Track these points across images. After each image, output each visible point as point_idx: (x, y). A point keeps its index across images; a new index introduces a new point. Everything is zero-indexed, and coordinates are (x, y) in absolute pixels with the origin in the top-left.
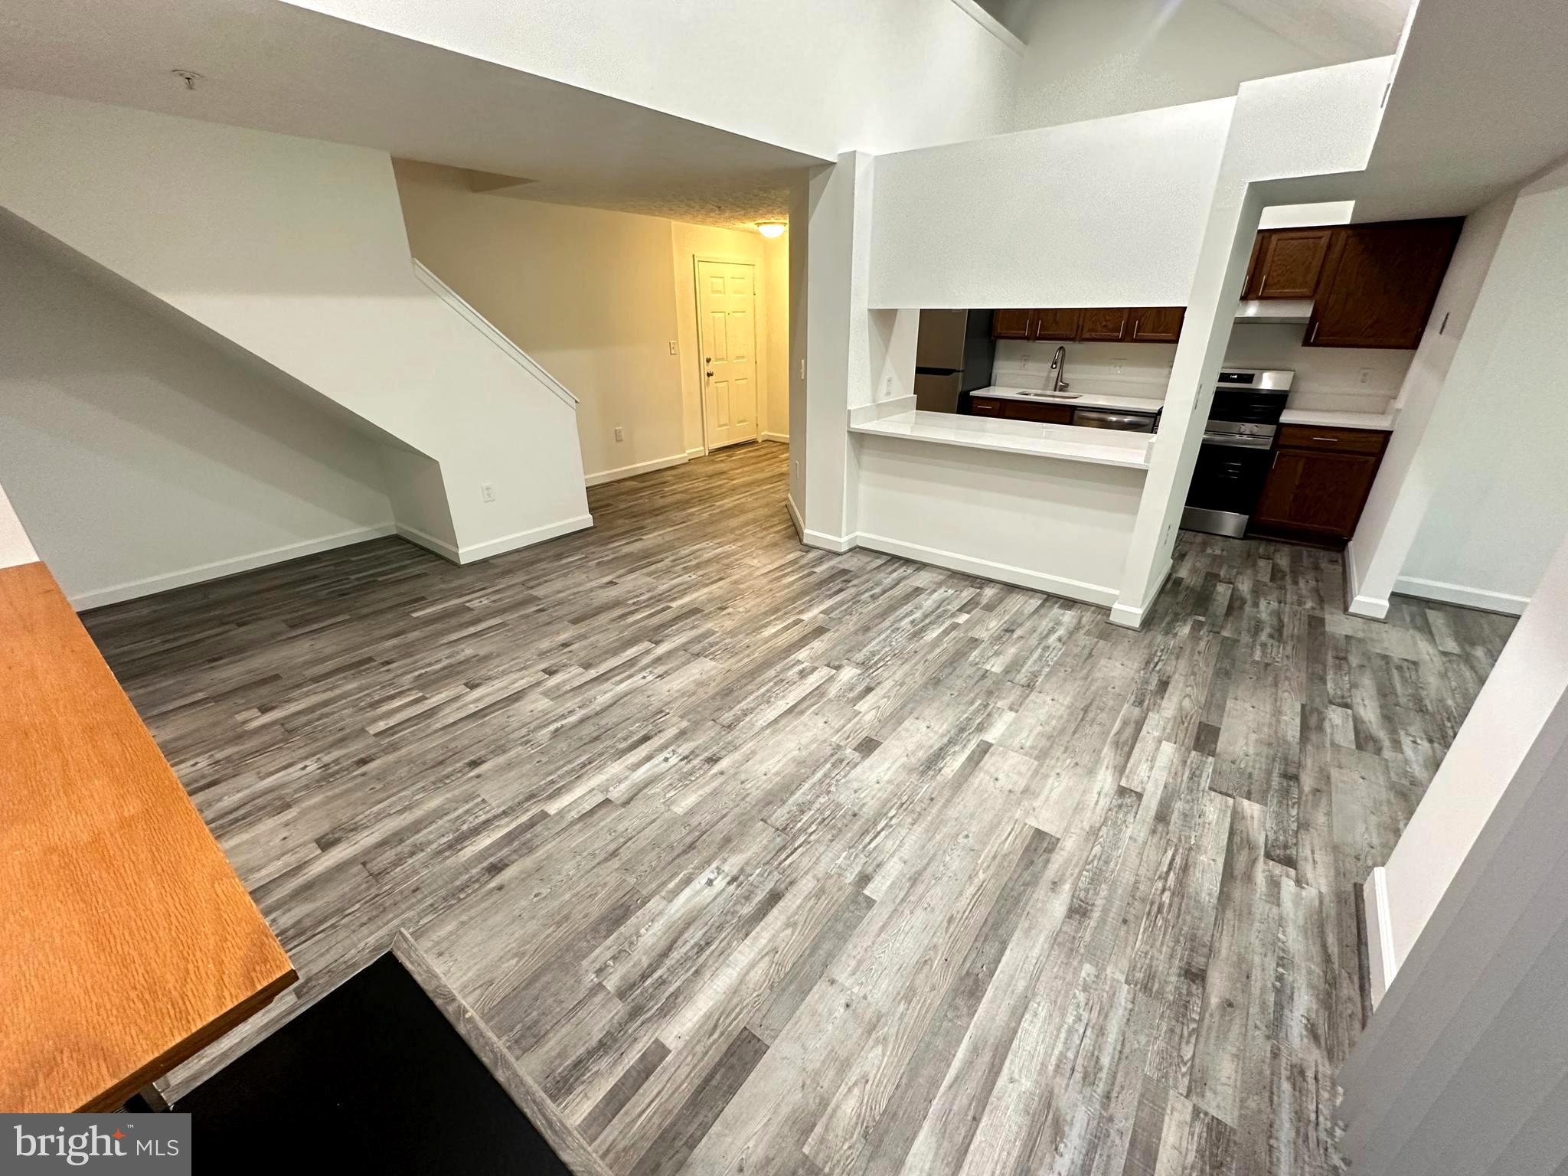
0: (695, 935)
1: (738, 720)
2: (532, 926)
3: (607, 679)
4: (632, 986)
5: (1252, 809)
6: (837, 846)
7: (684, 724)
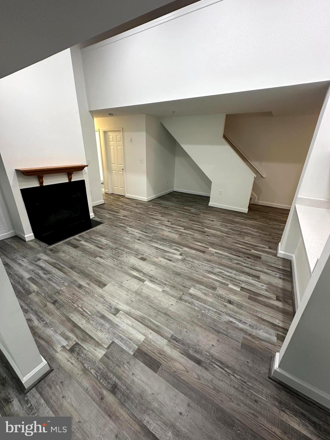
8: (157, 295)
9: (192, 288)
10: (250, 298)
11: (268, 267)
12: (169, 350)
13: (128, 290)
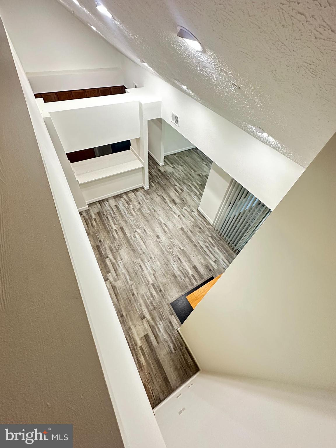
0: (181, 268)
1: (143, 251)
2: (172, 286)
4: (185, 276)
5: (185, 208)
6: (174, 249)
8: (162, 216)
9: (148, 212)
10: (131, 201)
11: (103, 207)
12: (168, 201)
13: (172, 222)
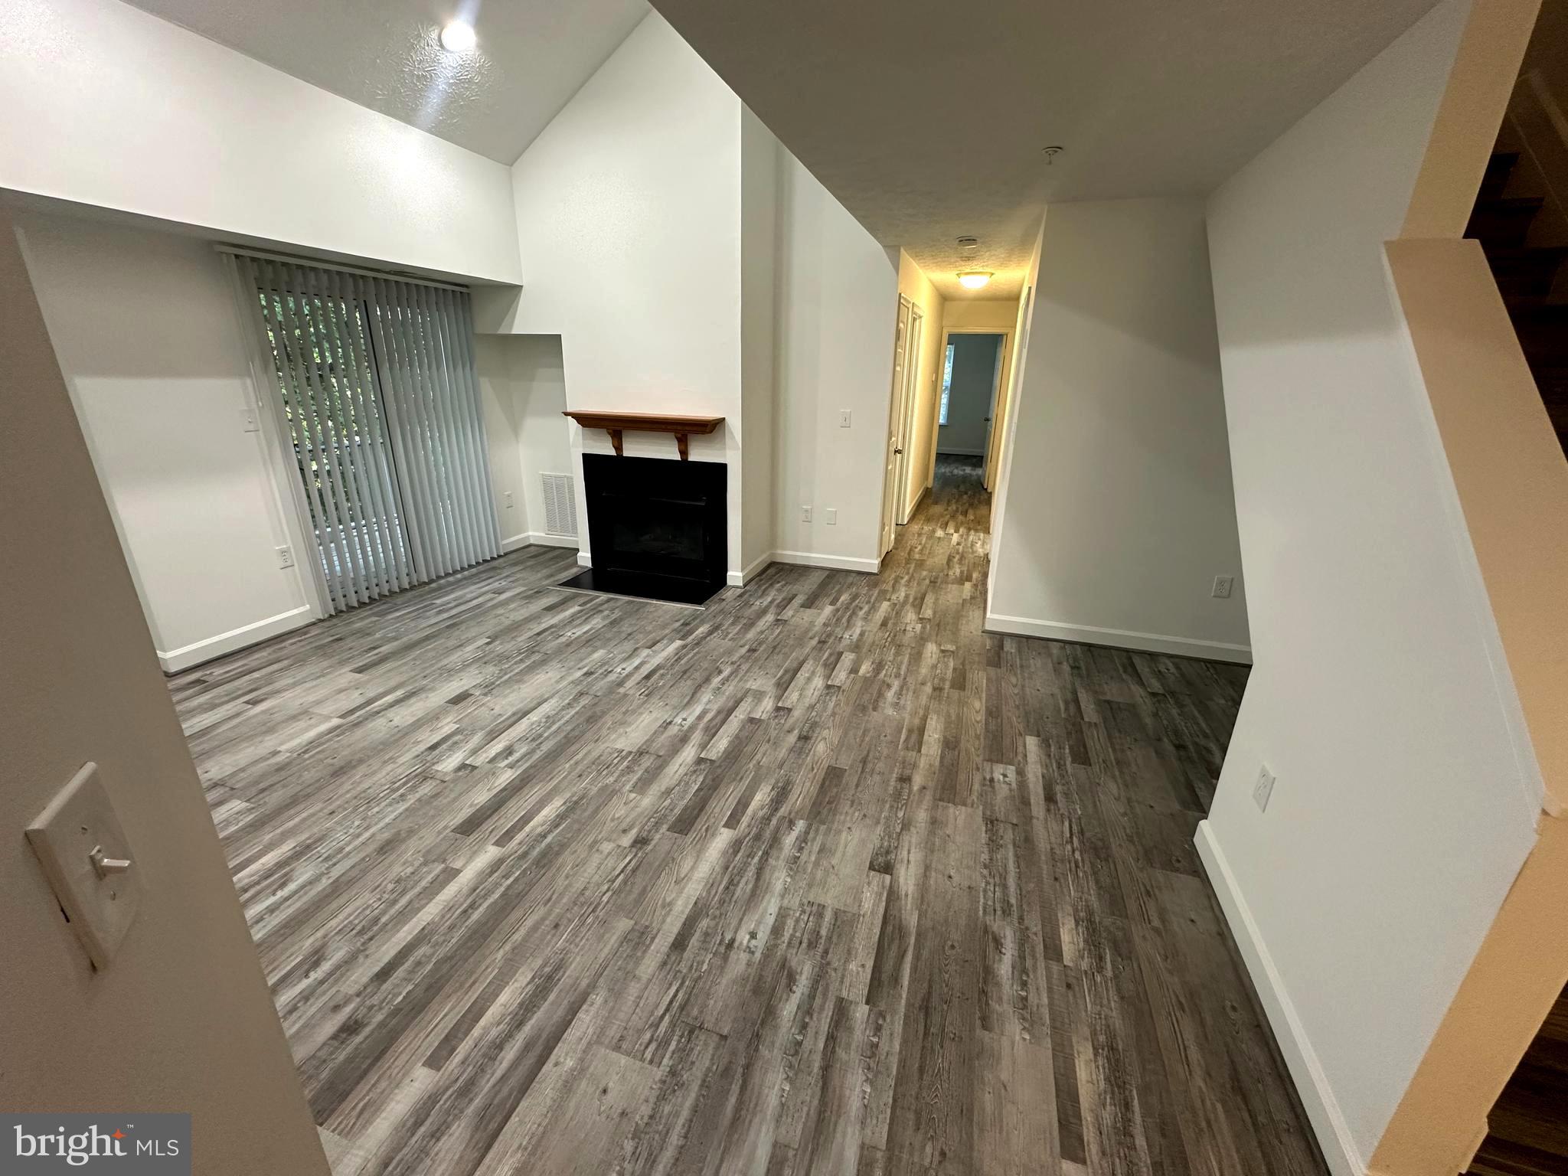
3: (719, 712)
7: (622, 690)
